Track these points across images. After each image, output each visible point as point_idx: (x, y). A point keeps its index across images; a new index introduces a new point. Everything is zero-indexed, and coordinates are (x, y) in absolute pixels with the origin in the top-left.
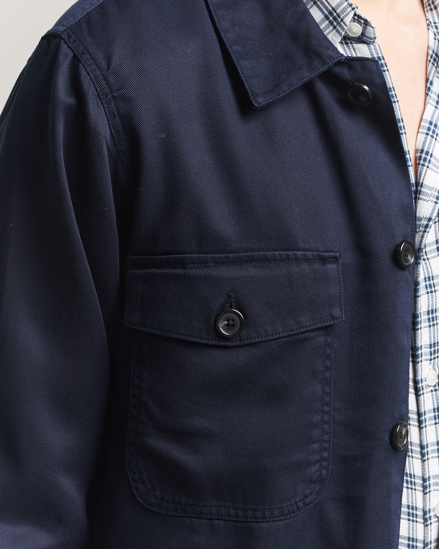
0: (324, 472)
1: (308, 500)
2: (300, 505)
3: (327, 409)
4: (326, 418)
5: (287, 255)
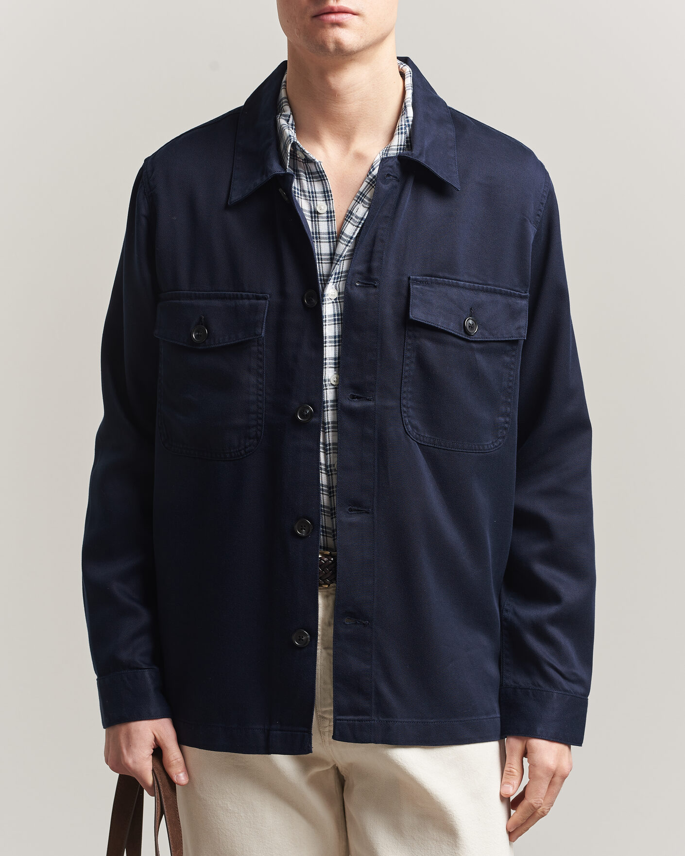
0: (259, 433)
1: (247, 450)
2: (243, 452)
3: (261, 393)
4: (260, 398)
5: (242, 295)
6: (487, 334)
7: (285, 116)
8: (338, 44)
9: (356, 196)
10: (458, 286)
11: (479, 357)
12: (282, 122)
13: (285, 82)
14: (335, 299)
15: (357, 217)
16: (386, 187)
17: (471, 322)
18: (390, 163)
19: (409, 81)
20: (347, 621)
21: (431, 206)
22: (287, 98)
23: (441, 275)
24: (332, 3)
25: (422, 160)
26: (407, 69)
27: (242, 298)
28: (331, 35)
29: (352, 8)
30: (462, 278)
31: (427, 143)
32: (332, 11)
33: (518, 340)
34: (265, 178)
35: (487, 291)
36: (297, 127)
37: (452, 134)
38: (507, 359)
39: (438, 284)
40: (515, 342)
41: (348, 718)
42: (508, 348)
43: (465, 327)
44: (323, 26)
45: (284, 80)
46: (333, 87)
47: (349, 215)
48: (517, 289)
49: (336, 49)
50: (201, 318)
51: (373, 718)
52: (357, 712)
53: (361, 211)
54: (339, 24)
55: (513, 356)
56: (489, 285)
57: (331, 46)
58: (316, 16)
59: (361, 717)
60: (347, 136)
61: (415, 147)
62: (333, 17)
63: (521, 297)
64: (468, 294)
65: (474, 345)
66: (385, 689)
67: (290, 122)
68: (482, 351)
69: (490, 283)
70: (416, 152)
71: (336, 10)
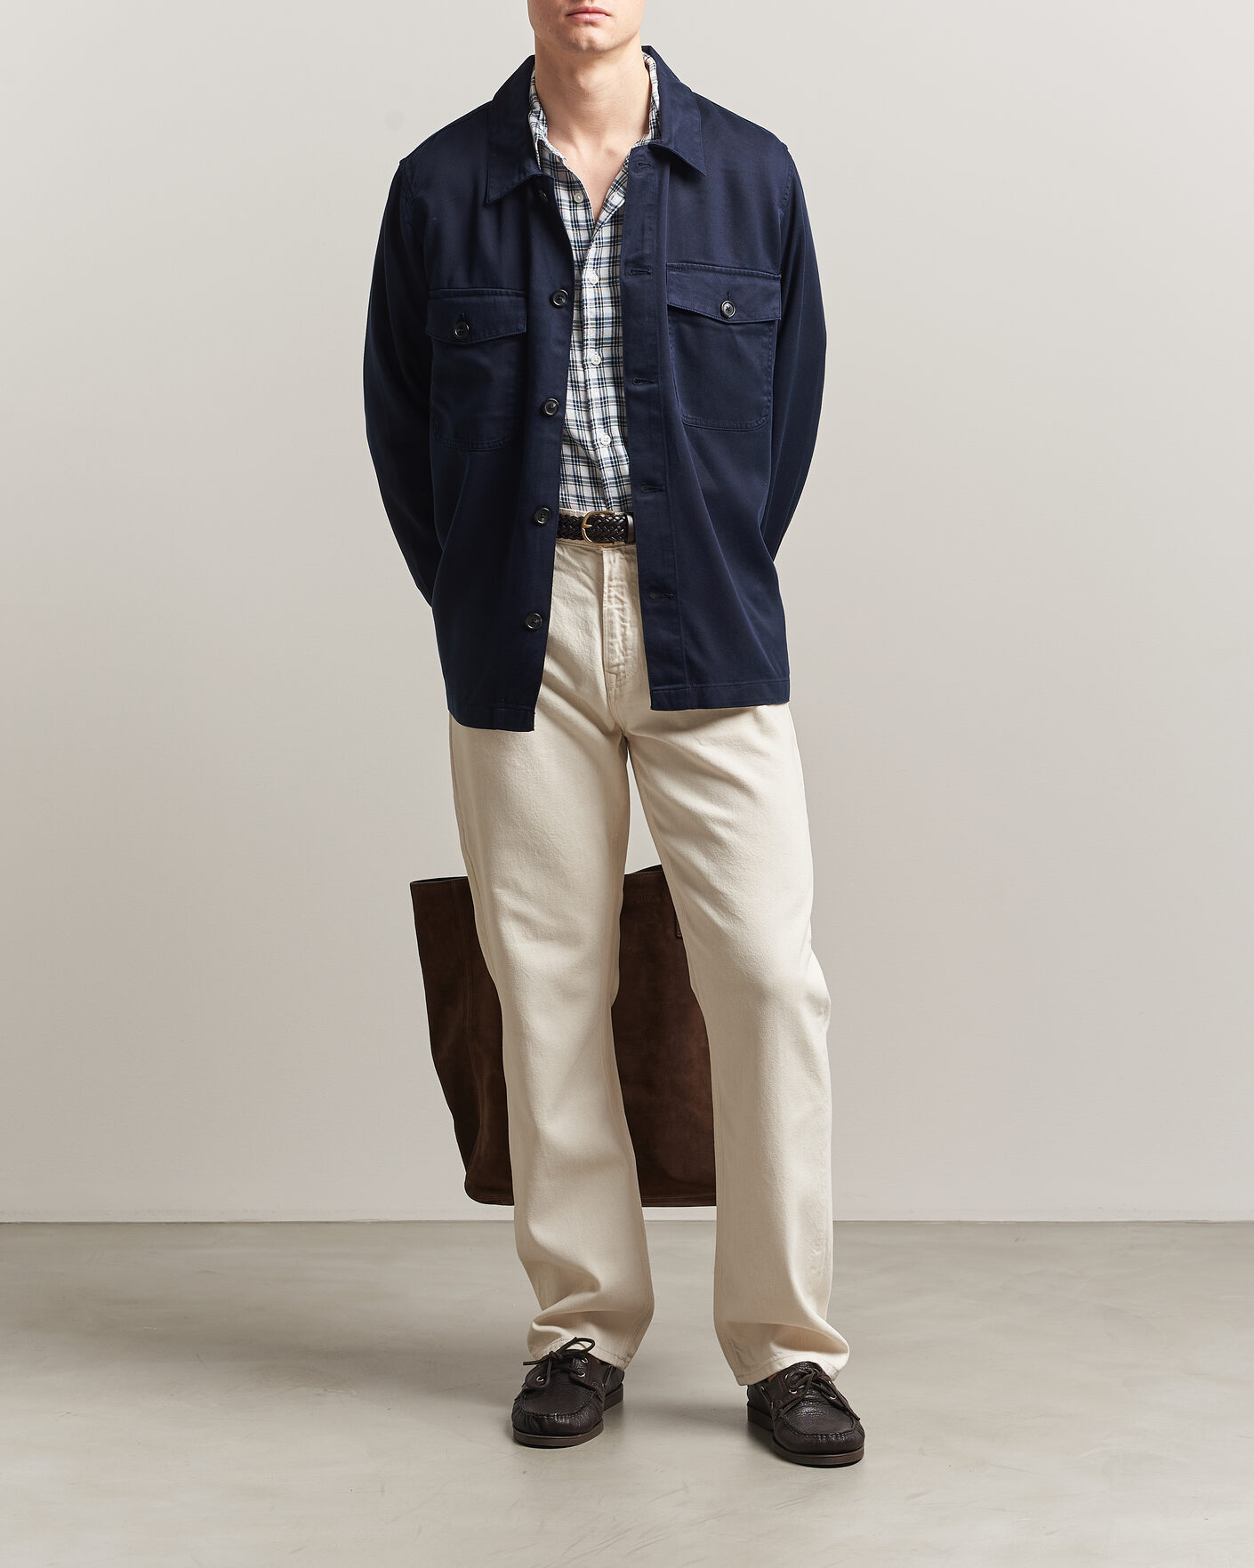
5: (500, 291)
6: (745, 317)
7: (535, 112)
8: (590, 41)
9: (611, 184)
10: (714, 271)
11: (739, 339)
12: (533, 119)
13: (534, 78)
14: (597, 284)
15: (611, 205)
16: (638, 176)
17: (728, 305)
18: (640, 152)
19: (654, 74)
20: (653, 596)
21: (685, 196)
22: (537, 94)
23: (697, 261)
24: (587, 4)
25: (671, 147)
26: (651, 61)
27: (501, 294)
28: (584, 33)
29: (607, 9)
30: (718, 264)
31: (674, 129)
32: (587, 11)
33: (774, 321)
34: (523, 178)
35: (745, 275)
36: (548, 122)
37: (698, 119)
38: (765, 339)
39: (695, 269)
40: (772, 323)
41: (663, 688)
42: (766, 328)
43: (722, 311)
44: (577, 25)
45: (533, 76)
46: (582, 85)
47: (605, 203)
48: (771, 271)
49: (588, 48)
50: (461, 315)
51: (688, 685)
52: (672, 681)
53: (617, 200)
54: (592, 24)
55: (770, 336)
56: (746, 269)
57: (584, 45)
58: (570, 15)
59: (675, 686)
60: (596, 132)
61: (663, 134)
62: (587, 17)
63: (774, 279)
64: (723, 278)
65: (733, 327)
66: (696, 656)
67: (541, 118)
68: (741, 333)
69: (746, 266)
70: (665, 140)
71: (590, 10)
